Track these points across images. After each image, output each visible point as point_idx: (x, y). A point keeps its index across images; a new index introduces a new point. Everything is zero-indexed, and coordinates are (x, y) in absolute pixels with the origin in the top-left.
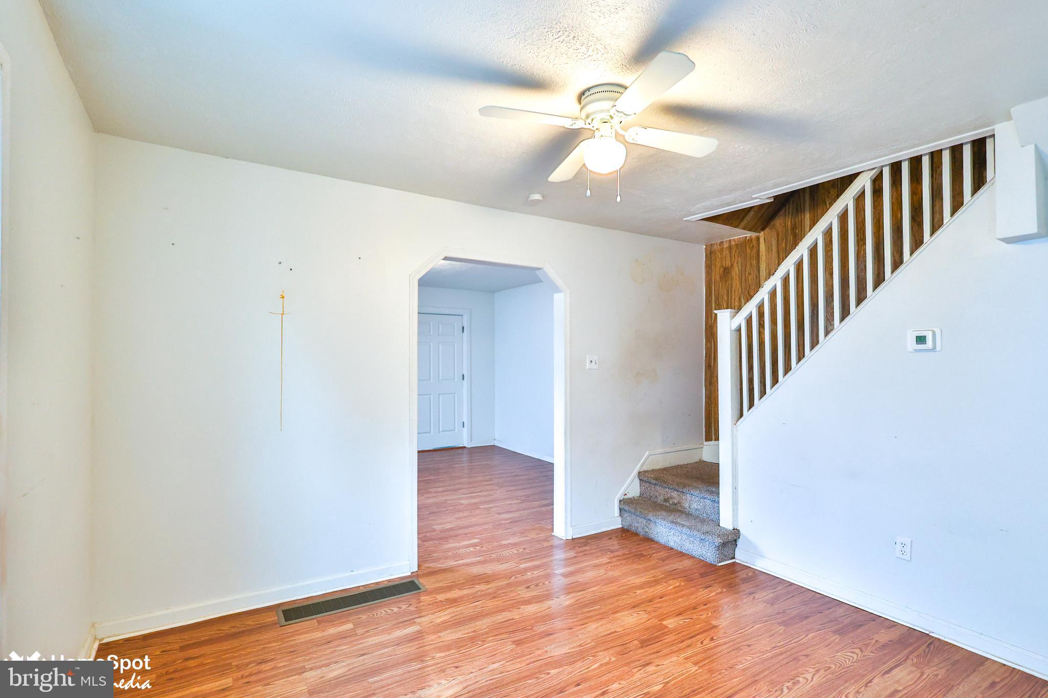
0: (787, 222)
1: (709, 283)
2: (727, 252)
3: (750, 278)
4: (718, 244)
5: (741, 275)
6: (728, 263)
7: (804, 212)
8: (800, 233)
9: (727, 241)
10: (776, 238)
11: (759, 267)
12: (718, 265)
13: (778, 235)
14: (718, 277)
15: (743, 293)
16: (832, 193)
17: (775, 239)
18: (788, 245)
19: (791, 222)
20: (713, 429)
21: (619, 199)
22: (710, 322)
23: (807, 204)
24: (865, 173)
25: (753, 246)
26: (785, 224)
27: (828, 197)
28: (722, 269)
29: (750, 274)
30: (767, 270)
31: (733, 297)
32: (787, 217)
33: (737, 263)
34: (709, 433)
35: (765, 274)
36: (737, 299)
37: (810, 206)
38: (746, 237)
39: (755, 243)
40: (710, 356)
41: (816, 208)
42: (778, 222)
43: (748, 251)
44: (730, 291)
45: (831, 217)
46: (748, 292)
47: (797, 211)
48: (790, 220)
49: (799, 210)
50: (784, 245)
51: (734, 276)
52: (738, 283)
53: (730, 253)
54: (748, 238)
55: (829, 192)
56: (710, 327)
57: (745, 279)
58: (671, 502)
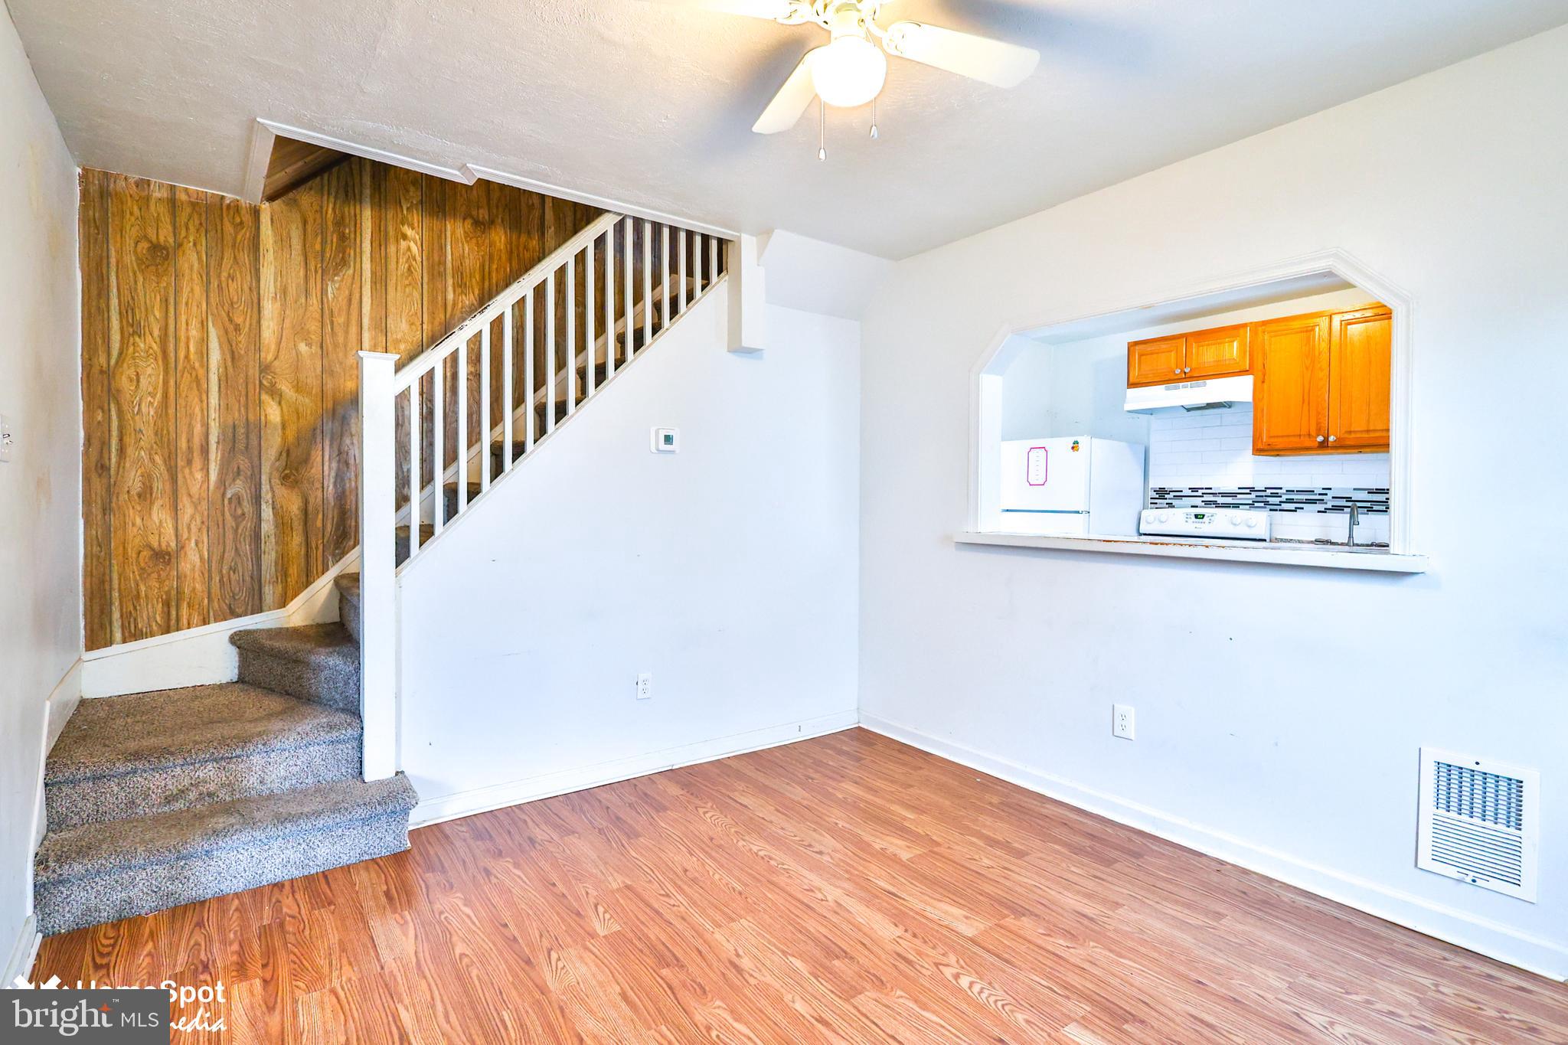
0: (325, 209)
1: (99, 265)
2: (163, 210)
3: (233, 286)
4: (132, 181)
5: (208, 274)
6: (165, 235)
7: (361, 203)
8: (352, 236)
9: (161, 186)
10: (301, 228)
11: (257, 271)
12: (132, 233)
13: (305, 223)
14: (130, 259)
15: (212, 314)
16: (411, 194)
17: (297, 228)
18: (328, 250)
19: (334, 209)
20: (116, 615)
21: (822, 155)
22: (103, 360)
23: (367, 192)
24: (611, 215)
25: (242, 223)
26: (321, 207)
27: (406, 199)
28: (144, 245)
29: (231, 277)
30: (279, 284)
31: (183, 318)
32: (325, 197)
33: (195, 244)
34: (102, 626)
35: (272, 289)
36: (194, 324)
37: (372, 197)
38: (223, 197)
39: (247, 218)
40: (105, 444)
41: (383, 205)
42: (306, 198)
43: (229, 228)
44: (172, 301)
45: (565, 255)
46: (228, 315)
47: (347, 195)
48: (331, 206)
49: (349, 194)
50: (318, 247)
51: (187, 272)
52: (197, 289)
53: (173, 214)
54: (228, 202)
55: (408, 191)
56: (102, 372)
57: (220, 286)
58: (192, 795)
